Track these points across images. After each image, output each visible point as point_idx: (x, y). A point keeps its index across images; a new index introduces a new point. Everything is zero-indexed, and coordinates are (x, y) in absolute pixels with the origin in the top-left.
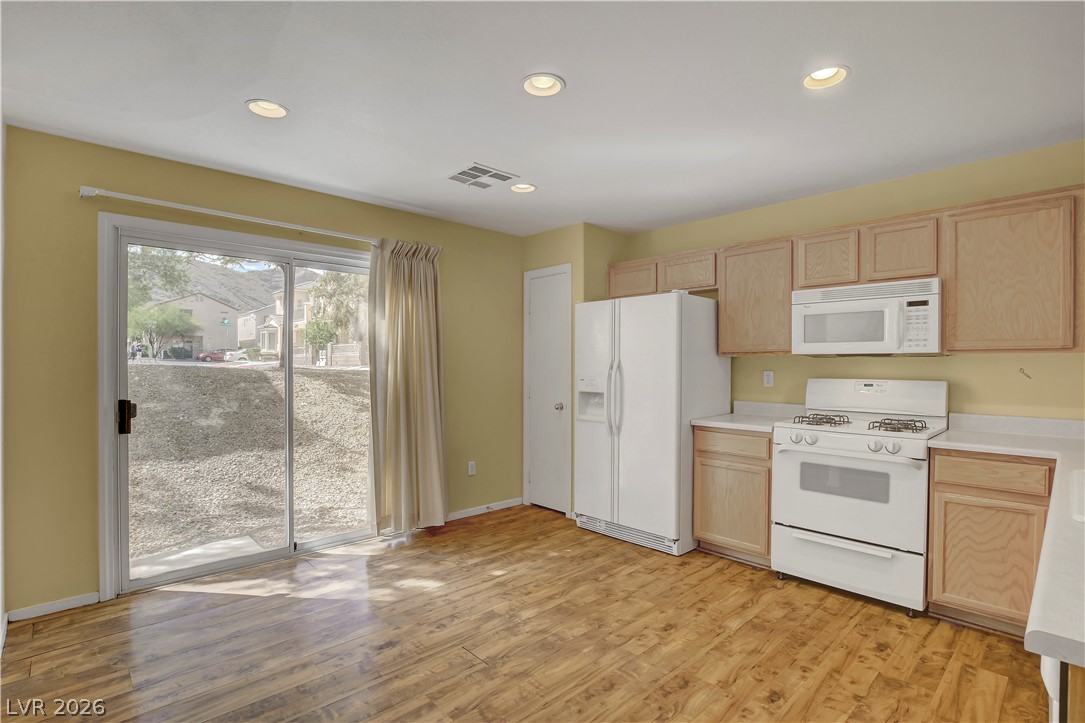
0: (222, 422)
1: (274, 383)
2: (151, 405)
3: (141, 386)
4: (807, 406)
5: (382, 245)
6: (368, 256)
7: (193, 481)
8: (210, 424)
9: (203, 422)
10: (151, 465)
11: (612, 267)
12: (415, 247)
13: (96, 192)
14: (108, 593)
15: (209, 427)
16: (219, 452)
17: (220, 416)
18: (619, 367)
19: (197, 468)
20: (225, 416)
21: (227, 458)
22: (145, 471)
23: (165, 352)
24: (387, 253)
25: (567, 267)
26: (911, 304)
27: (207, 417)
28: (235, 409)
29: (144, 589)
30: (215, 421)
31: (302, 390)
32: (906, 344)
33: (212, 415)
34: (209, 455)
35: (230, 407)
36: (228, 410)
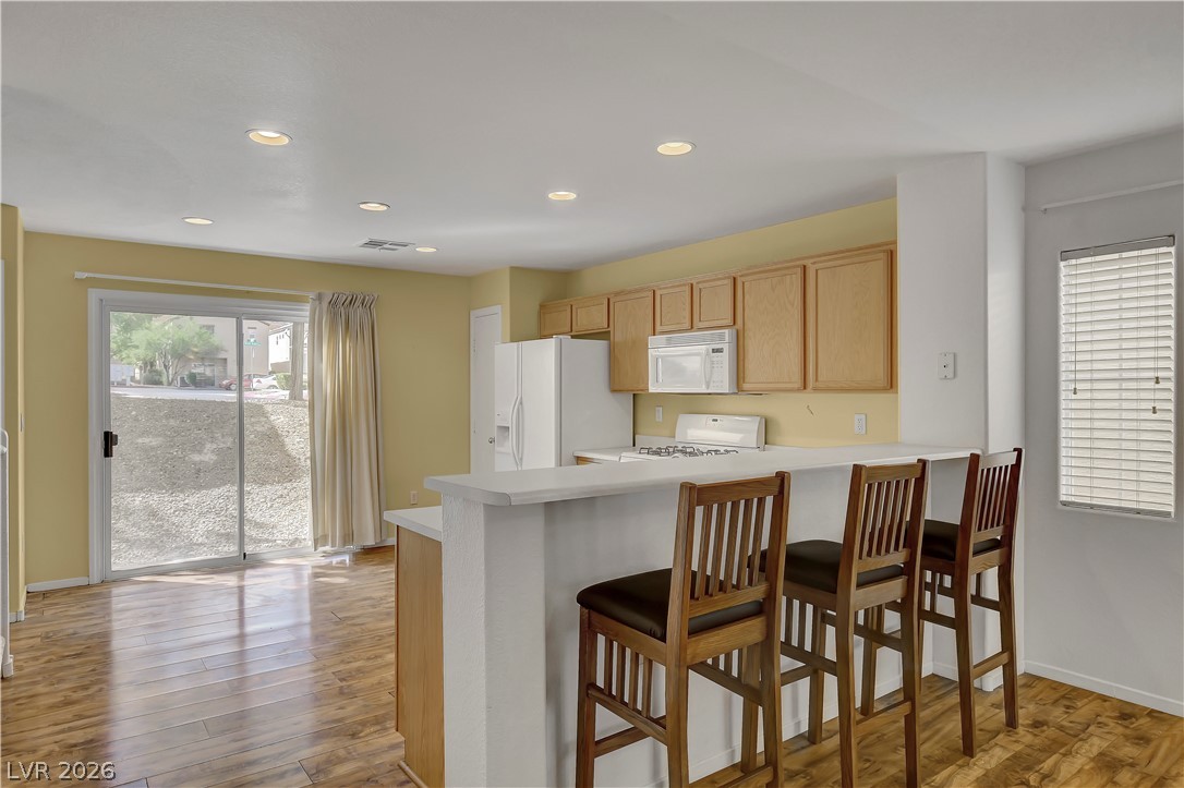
0: (214, 458)
1: (273, 418)
2: (146, 440)
3: (138, 420)
4: (677, 439)
5: (320, 297)
6: (308, 307)
7: (182, 513)
8: (203, 459)
9: (196, 458)
10: (143, 498)
11: (543, 308)
12: (349, 299)
13: (86, 275)
14: (95, 579)
15: (201, 462)
16: (208, 486)
17: (213, 452)
18: (521, 403)
19: (187, 501)
20: (218, 452)
21: (216, 492)
22: (137, 502)
23: (182, 379)
24: (325, 304)
25: (497, 308)
26: (714, 351)
27: (200, 452)
28: (229, 444)
29: (124, 578)
30: (207, 456)
31: (301, 425)
32: (712, 384)
33: (205, 451)
34: (200, 488)
35: (223, 443)
36: (222, 445)
